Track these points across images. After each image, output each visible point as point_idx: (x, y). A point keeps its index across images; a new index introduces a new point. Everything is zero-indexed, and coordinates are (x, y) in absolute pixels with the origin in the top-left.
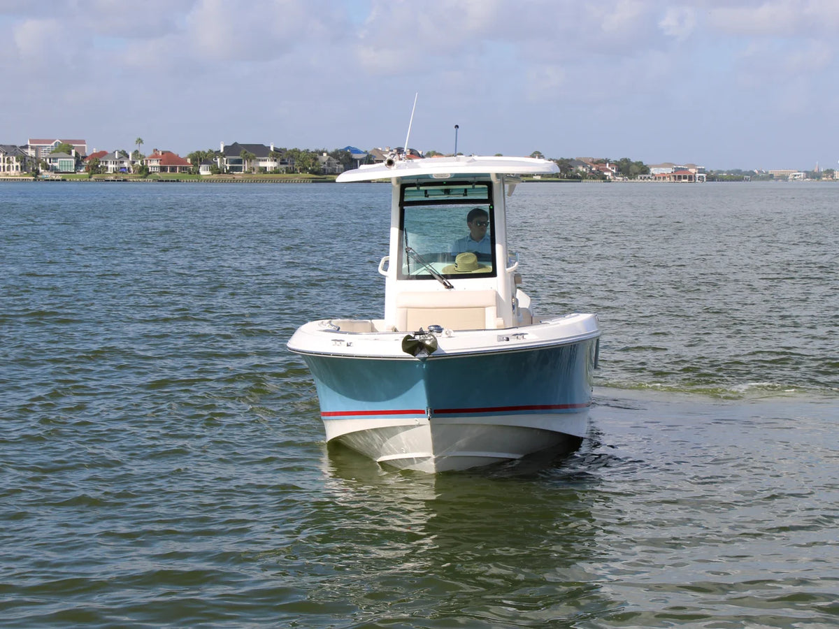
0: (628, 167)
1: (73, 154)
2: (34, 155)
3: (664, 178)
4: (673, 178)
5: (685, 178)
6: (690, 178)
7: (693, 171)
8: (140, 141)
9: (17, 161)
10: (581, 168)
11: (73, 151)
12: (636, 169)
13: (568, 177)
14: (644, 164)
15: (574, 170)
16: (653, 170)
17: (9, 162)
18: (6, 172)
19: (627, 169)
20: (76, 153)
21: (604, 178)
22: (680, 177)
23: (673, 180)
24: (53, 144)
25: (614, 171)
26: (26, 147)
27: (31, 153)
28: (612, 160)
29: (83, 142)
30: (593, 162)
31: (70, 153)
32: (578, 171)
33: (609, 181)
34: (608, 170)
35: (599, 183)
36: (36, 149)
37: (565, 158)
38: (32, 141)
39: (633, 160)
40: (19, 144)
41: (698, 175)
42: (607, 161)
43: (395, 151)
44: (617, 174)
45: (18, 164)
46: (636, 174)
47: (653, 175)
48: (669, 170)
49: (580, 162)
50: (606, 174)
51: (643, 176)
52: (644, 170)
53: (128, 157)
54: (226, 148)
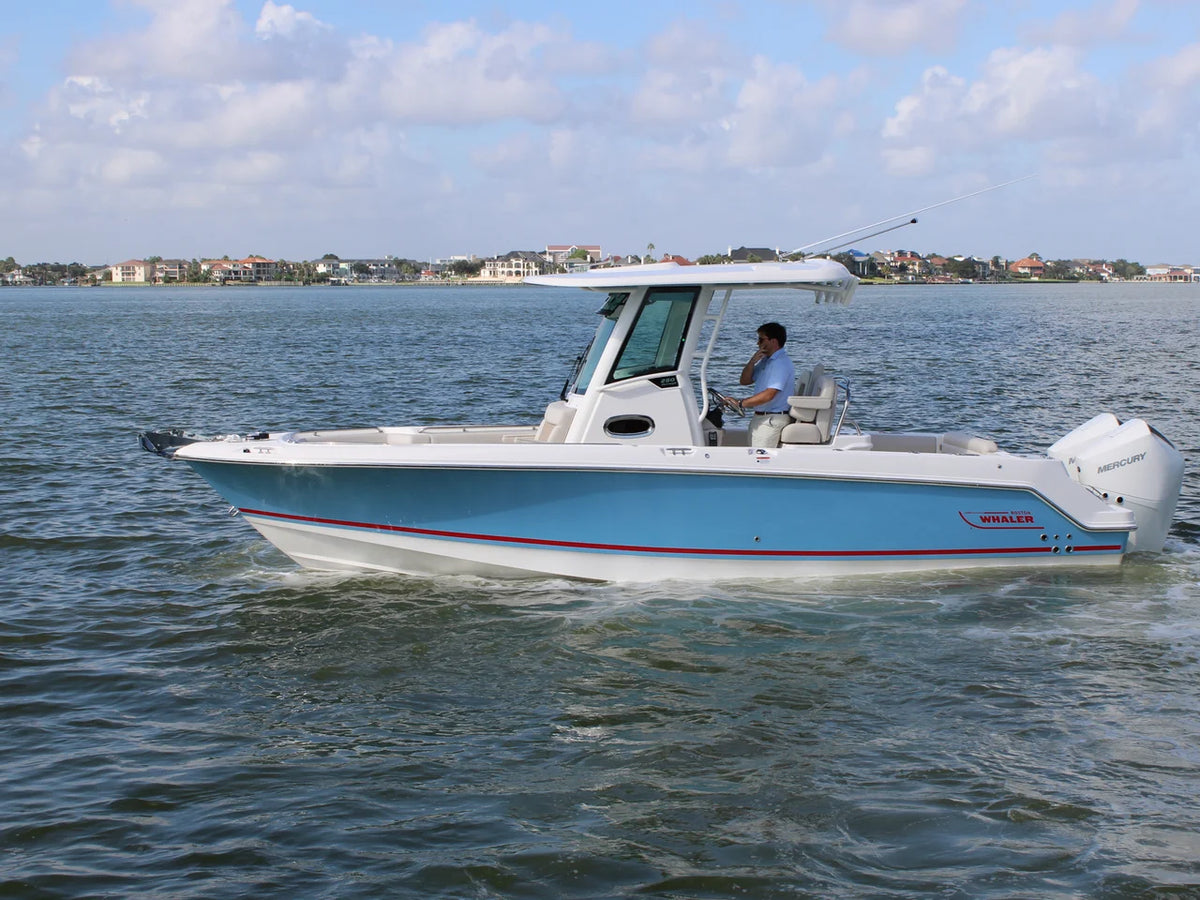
0: (1125, 267)
1: (589, 260)
2: (551, 260)
3: (1160, 278)
4: (1168, 279)
5: (1181, 278)
6: (1186, 278)
7: (1188, 271)
8: (651, 246)
9: (536, 266)
10: (1078, 269)
11: (589, 256)
12: (1133, 270)
13: (1065, 278)
14: (1141, 265)
15: (1071, 271)
16: (1148, 271)
17: (528, 267)
18: (526, 277)
19: (1123, 270)
20: (592, 258)
21: (1101, 279)
22: (1175, 278)
23: (1169, 281)
24: (569, 250)
25: (1111, 272)
26: (545, 253)
27: (549, 258)
28: (1109, 261)
30: (1089, 263)
31: (585, 258)
32: (1075, 272)
33: (1106, 282)
34: (1105, 271)
35: (1095, 283)
36: (554, 255)
37: (1062, 259)
38: (549, 248)
39: (1130, 261)
40: (537, 251)
41: (1193, 275)
42: (1103, 262)
43: (896, 255)
44: (1113, 275)
45: (537, 269)
46: (1132, 275)
47: (1149, 275)
48: (1165, 271)
49: (1077, 263)
50: (1102, 274)
51: (1139, 277)
52: (1141, 271)
53: (640, 261)
54: (732, 252)
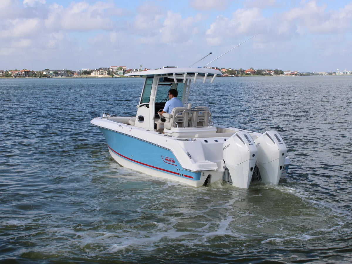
0: (278, 72)
1: (123, 70)
2: (112, 70)
3: (288, 75)
5: (294, 75)
6: (295, 75)
7: (296, 73)
8: (141, 66)
9: (107, 72)
10: (264, 72)
11: (123, 69)
12: (280, 72)
13: (260, 75)
14: (282, 71)
15: (262, 73)
16: (284, 73)
17: (105, 72)
18: (104, 75)
19: (277, 72)
20: (124, 70)
21: (271, 75)
22: (292, 75)
23: (290, 75)
24: (117, 67)
25: (274, 73)
26: (110, 68)
27: (111, 70)
28: (273, 70)
29: (125, 67)
30: (268, 71)
31: (122, 70)
32: (263, 73)
33: (272, 76)
34: (272, 73)
35: (269, 76)
36: (113, 69)
37: (260, 69)
38: (111, 67)
39: (279, 70)
40: (108, 68)
41: (297, 74)
42: (271, 70)
44: (274, 74)
45: (108, 73)
46: (280, 74)
48: (289, 73)
49: (264, 71)
50: (271, 74)
51: (282, 74)
52: (282, 73)
53: (138, 70)
